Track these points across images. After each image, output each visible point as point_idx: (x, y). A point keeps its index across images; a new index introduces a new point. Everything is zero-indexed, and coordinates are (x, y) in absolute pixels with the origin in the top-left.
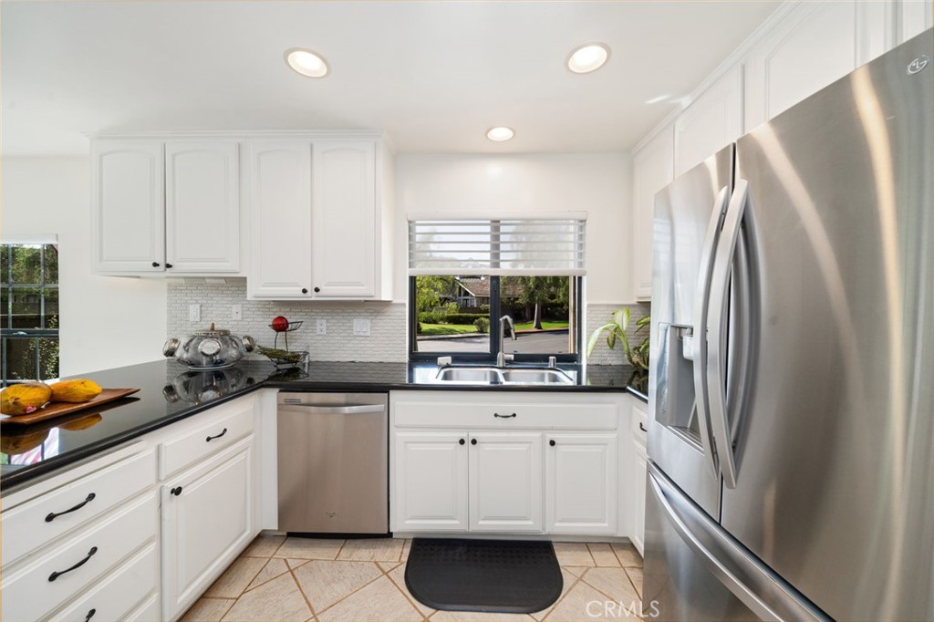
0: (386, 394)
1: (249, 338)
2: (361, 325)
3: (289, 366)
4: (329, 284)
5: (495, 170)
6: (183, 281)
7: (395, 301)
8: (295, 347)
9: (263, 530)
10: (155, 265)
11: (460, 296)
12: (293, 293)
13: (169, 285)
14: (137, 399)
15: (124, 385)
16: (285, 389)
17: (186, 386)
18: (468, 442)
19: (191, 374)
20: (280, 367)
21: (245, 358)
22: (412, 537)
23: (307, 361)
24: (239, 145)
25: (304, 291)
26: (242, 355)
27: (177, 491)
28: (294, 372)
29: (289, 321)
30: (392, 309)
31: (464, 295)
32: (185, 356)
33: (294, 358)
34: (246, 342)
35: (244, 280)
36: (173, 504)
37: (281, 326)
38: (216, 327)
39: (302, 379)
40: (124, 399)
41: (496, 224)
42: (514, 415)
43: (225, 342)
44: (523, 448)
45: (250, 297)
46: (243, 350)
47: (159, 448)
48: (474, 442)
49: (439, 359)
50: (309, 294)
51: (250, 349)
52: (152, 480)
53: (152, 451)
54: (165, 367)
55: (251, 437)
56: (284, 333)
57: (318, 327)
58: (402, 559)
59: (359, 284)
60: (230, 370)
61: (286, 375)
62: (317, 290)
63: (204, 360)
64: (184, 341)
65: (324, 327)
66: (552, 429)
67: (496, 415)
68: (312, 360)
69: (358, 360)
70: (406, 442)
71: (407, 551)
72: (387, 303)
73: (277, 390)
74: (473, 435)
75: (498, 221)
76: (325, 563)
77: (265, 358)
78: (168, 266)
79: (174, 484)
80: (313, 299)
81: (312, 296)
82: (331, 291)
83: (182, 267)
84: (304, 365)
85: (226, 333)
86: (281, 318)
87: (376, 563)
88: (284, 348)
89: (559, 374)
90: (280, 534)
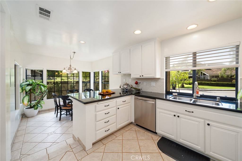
0: (155, 100)
1: (132, 85)
2: (153, 84)
3: (138, 91)
4: (145, 75)
5: (196, 36)
6: (123, 75)
7: (161, 78)
8: (139, 88)
9: (132, 122)
10: (119, 72)
11: (202, 75)
12: (138, 76)
13: (121, 76)
14: (115, 94)
15: (114, 91)
16: (136, 95)
17: (122, 93)
18: (176, 116)
19: (123, 91)
20: (137, 91)
21: (131, 89)
22: (162, 136)
23: (142, 91)
24: (130, 49)
25: (140, 76)
26: (130, 89)
27: (118, 108)
28: (139, 93)
29: (138, 82)
30: (160, 80)
31: (203, 75)
32: (122, 88)
33: (139, 90)
34: (131, 86)
35: (130, 74)
36: (118, 110)
37: (137, 83)
38: (127, 83)
39: (140, 94)
40: (114, 93)
41: (195, 53)
42: (193, 112)
43: (128, 86)
44: (197, 123)
45: (131, 78)
46: (131, 88)
47: (116, 101)
48: (178, 117)
49: (173, 93)
50: (141, 77)
51: (132, 87)
52: (115, 105)
53: (115, 101)
54: (120, 90)
55: (130, 103)
56: (137, 85)
57: (144, 84)
58: (158, 139)
59: (151, 74)
60: (129, 91)
61: (137, 93)
62: (143, 76)
63: (125, 89)
64: (122, 85)
65: (145, 84)
66: (209, 120)
67: (186, 111)
68: (143, 91)
69: (152, 92)
70: (160, 112)
71: (160, 138)
72: (159, 79)
73: (134, 95)
74: (178, 115)
75: (196, 53)
76: (142, 132)
77: (134, 90)
78: (120, 72)
79: (118, 107)
80: (142, 78)
81: (142, 77)
82: (145, 76)
83: (122, 72)
84: (141, 92)
85: (128, 84)
86: (137, 82)
87: (152, 137)
88: (137, 88)
89: (220, 104)
90: (135, 124)
